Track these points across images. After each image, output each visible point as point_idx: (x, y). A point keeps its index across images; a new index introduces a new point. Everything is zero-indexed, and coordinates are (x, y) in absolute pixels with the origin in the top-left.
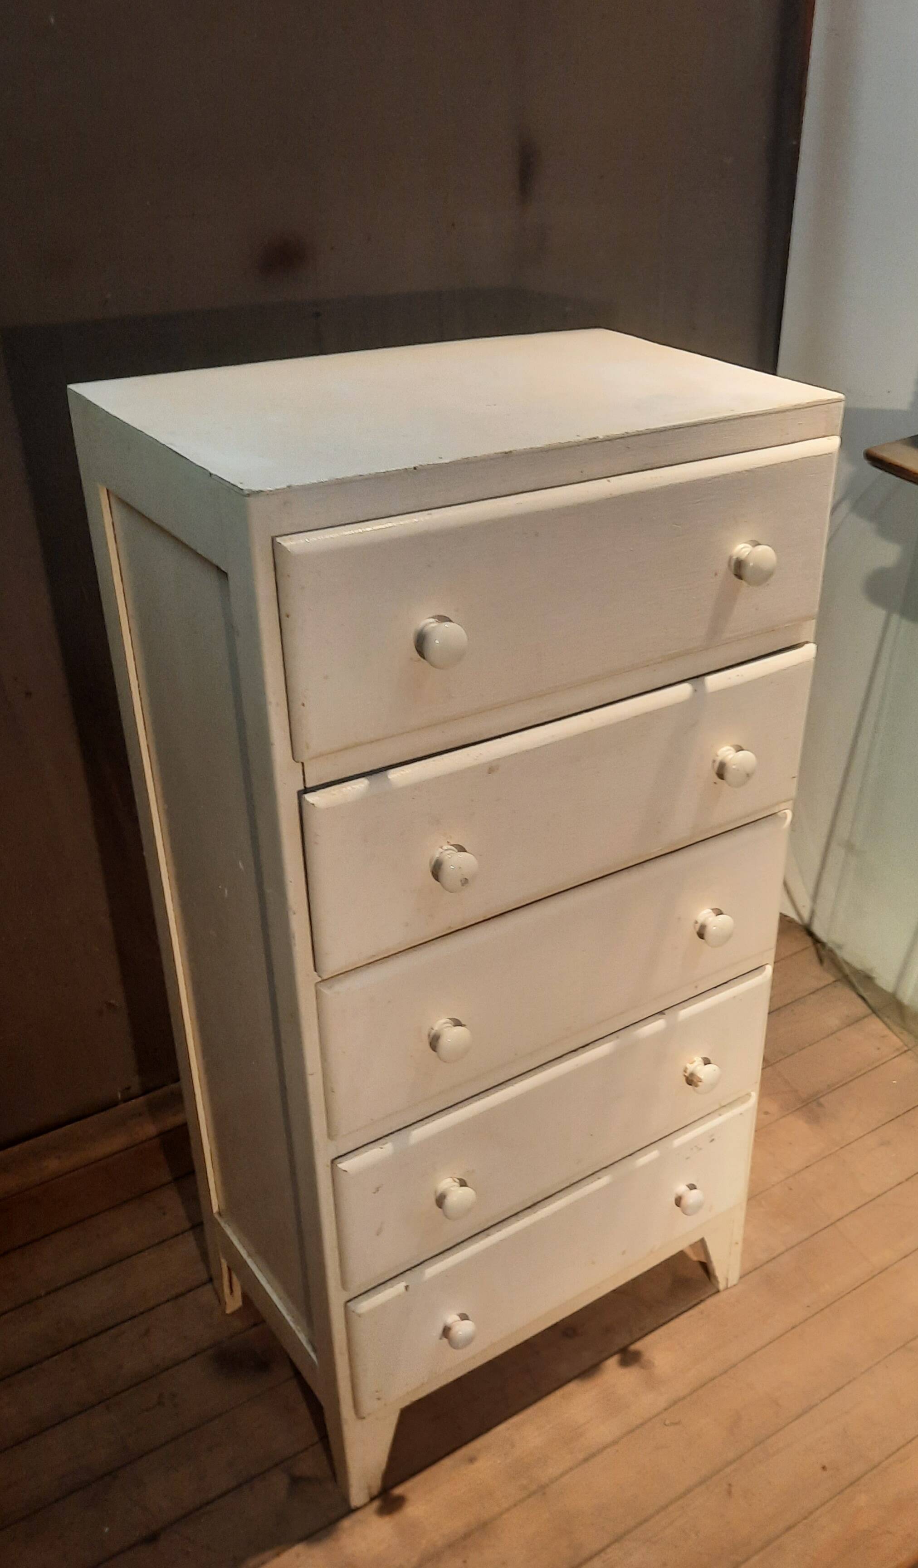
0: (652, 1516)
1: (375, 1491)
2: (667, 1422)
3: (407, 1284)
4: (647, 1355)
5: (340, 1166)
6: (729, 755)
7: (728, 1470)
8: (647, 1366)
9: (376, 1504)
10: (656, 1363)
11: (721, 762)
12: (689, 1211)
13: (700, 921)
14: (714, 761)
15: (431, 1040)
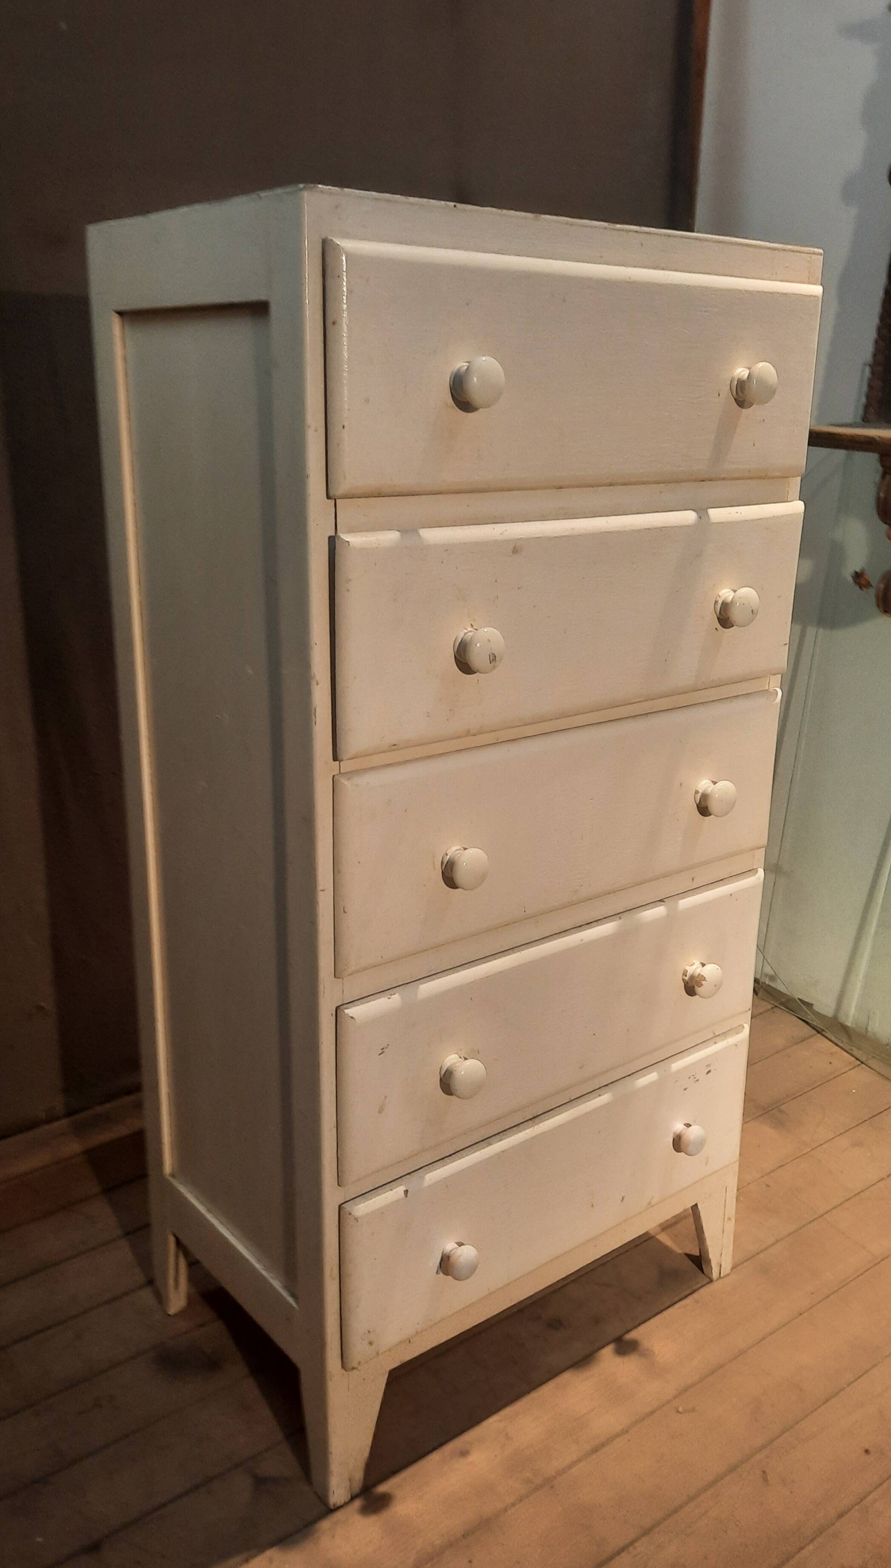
0: (681, 1507)
1: (357, 1486)
2: (680, 1409)
3: (407, 1189)
4: (645, 1344)
5: (346, 1011)
6: (729, 596)
7: (758, 1457)
8: (646, 1354)
9: (358, 1502)
10: (656, 1351)
11: (723, 603)
12: (691, 1149)
13: (699, 792)
14: (716, 602)
15: (445, 868)
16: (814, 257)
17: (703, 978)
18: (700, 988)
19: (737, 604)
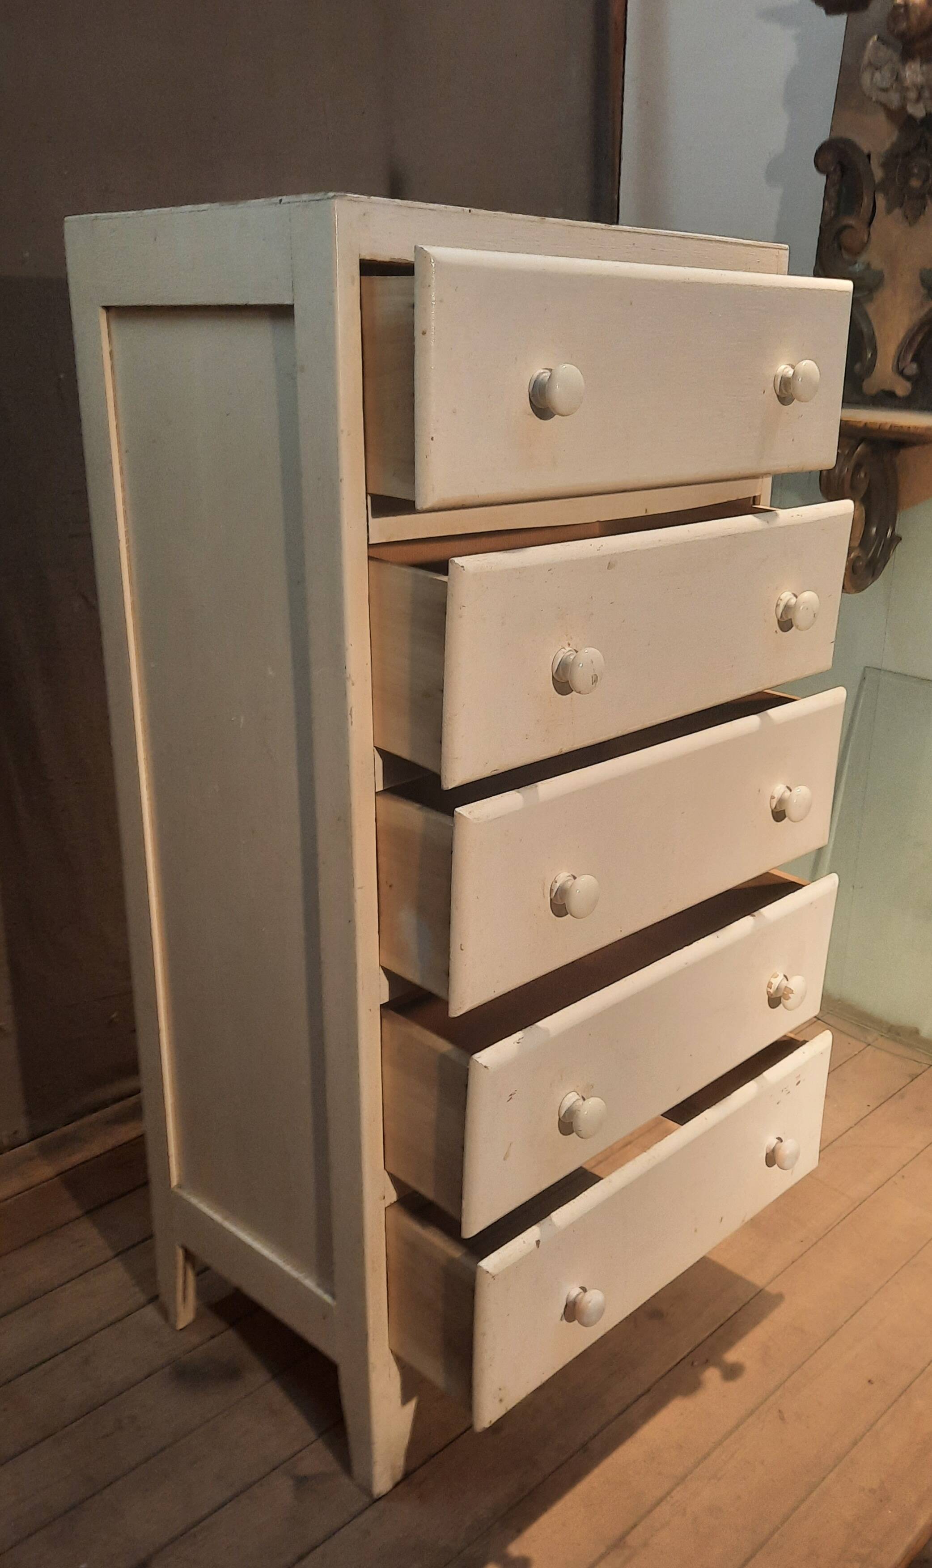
3: (540, 1236)
5: (476, 1058)
6: (791, 600)
7: (773, 1398)
11: (785, 606)
12: (787, 1164)
13: (774, 798)
14: (777, 605)
15: (555, 896)
16: (781, 251)
17: (791, 991)
18: (786, 1001)
19: (800, 607)
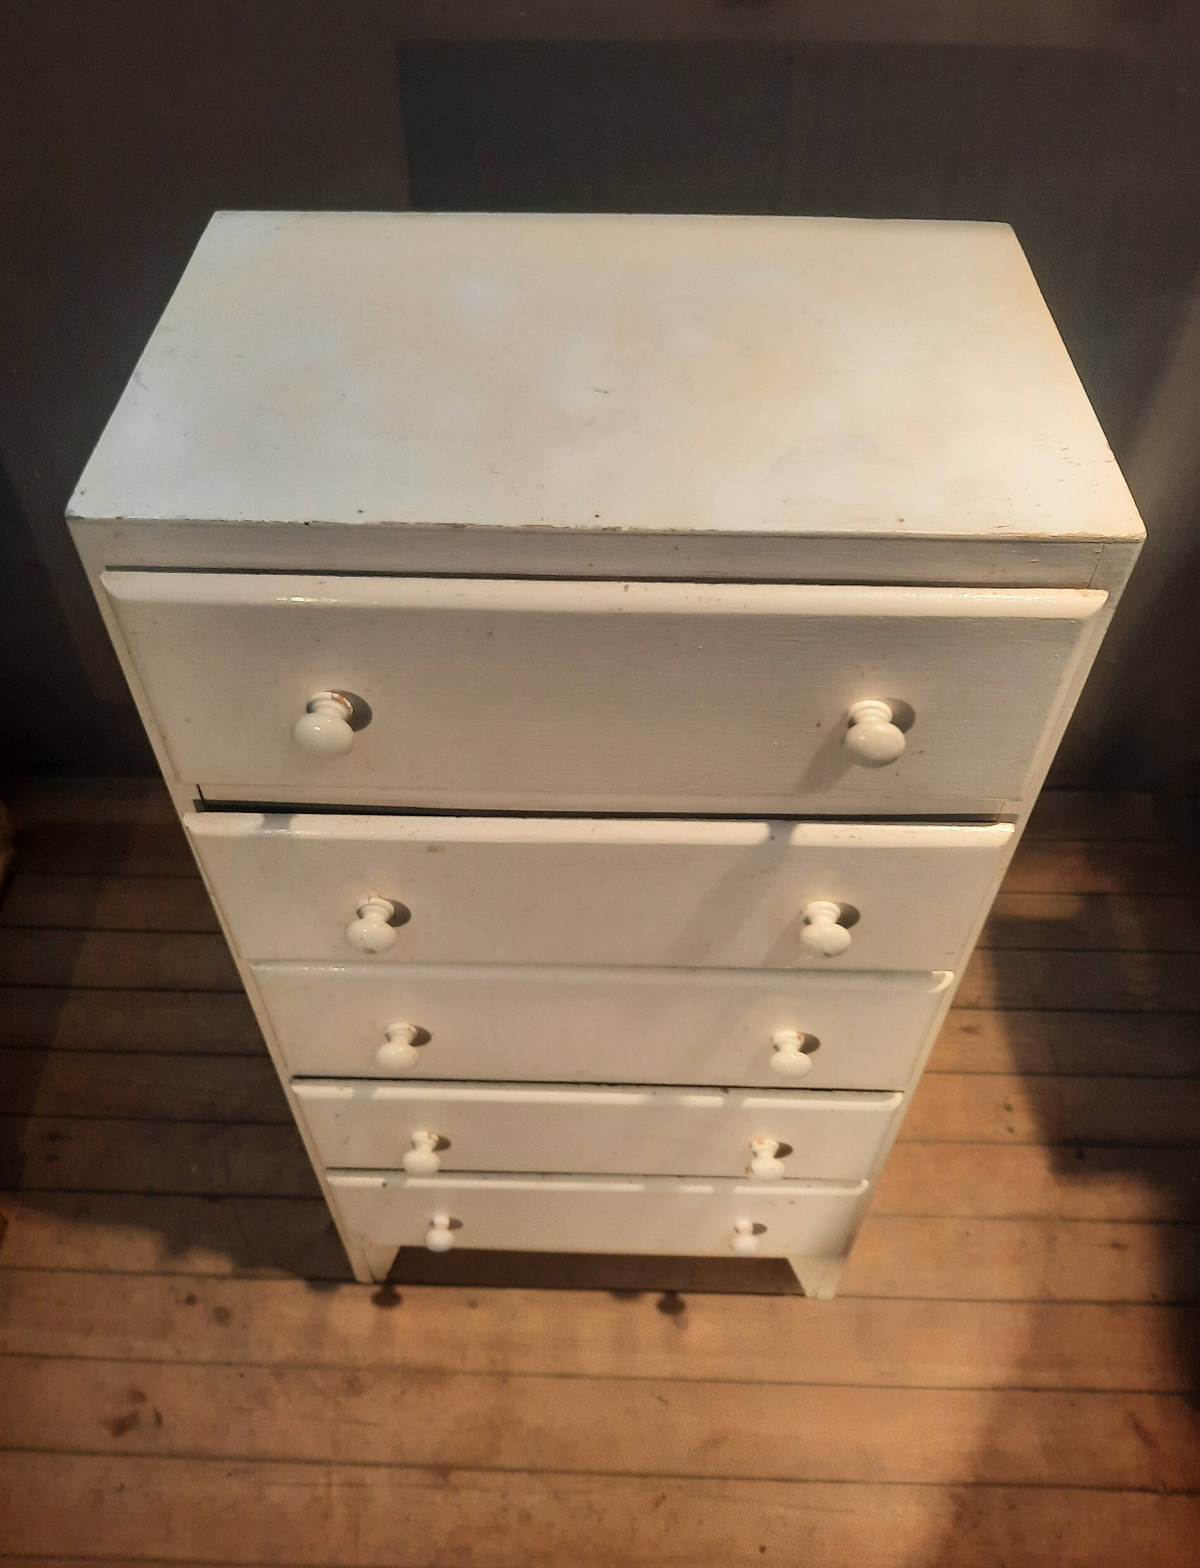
2: (657, 1393)
3: (385, 1182)
4: (688, 1313)
7: (671, 1481)
8: (681, 1325)
9: (377, 1289)
10: (690, 1326)
